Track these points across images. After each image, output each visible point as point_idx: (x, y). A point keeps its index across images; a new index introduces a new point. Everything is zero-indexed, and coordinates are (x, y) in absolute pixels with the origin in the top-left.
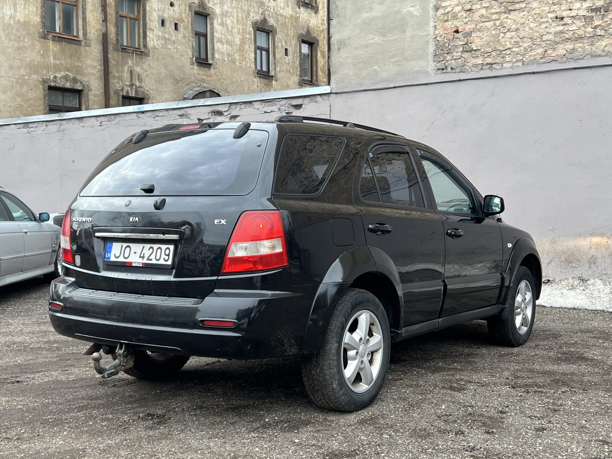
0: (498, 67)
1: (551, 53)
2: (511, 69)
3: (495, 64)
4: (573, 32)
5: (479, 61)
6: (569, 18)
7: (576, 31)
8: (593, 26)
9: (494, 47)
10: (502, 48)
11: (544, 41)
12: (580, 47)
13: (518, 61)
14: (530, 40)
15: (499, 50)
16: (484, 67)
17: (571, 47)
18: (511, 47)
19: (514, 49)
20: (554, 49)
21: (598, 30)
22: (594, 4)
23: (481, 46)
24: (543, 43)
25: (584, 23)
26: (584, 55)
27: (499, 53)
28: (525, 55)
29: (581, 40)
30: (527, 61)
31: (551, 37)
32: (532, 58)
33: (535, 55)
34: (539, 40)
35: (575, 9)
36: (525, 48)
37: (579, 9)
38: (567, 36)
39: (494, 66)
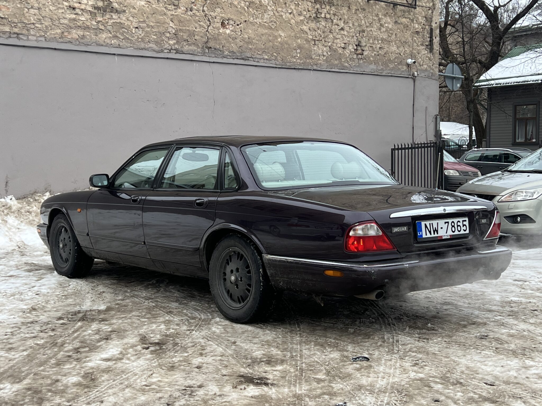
0: (25, 38)
1: (67, 35)
2: (36, 42)
3: (22, 34)
4: (82, 22)
5: (7, 29)
6: (79, 10)
7: (85, 22)
8: (97, 21)
9: (20, 18)
10: (26, 21)
11: (61, 24)
12: (88, 35)
13: (41, 36)
14: (50, 20)
15: (24, 23)
16: (12, 36)
17: (82, 33)
18: (35, 22)
19: (37, 25)
20: (69, 33)
21: (100, 25)
22: (96, 3)
23: (8, 15)
24: (60, 25)
25: (90, 17)
26: (91, 42)
27: (24, 25)
28: (46, 32)
29: (88, 30)
30: (49, 38)
31: (66, 22)
32: (53, 36)
33: (54, 34)
34: (57, 22)
35: (83, 4)
36: (46, 27)
37: (86, 4)
38: (79, 24)
39: (21, 36)
